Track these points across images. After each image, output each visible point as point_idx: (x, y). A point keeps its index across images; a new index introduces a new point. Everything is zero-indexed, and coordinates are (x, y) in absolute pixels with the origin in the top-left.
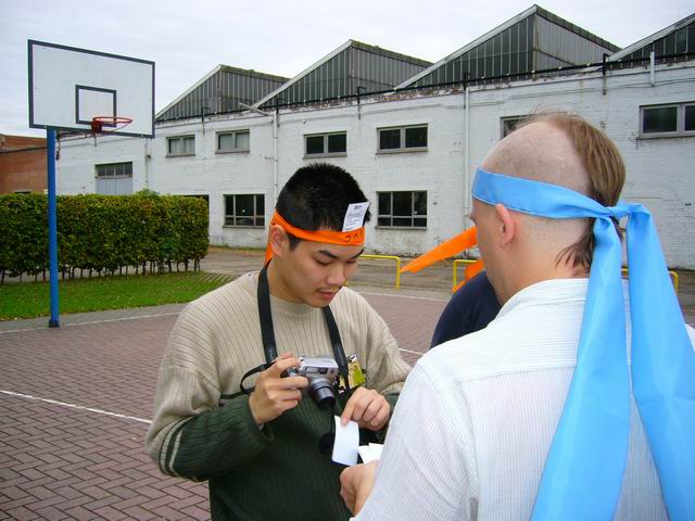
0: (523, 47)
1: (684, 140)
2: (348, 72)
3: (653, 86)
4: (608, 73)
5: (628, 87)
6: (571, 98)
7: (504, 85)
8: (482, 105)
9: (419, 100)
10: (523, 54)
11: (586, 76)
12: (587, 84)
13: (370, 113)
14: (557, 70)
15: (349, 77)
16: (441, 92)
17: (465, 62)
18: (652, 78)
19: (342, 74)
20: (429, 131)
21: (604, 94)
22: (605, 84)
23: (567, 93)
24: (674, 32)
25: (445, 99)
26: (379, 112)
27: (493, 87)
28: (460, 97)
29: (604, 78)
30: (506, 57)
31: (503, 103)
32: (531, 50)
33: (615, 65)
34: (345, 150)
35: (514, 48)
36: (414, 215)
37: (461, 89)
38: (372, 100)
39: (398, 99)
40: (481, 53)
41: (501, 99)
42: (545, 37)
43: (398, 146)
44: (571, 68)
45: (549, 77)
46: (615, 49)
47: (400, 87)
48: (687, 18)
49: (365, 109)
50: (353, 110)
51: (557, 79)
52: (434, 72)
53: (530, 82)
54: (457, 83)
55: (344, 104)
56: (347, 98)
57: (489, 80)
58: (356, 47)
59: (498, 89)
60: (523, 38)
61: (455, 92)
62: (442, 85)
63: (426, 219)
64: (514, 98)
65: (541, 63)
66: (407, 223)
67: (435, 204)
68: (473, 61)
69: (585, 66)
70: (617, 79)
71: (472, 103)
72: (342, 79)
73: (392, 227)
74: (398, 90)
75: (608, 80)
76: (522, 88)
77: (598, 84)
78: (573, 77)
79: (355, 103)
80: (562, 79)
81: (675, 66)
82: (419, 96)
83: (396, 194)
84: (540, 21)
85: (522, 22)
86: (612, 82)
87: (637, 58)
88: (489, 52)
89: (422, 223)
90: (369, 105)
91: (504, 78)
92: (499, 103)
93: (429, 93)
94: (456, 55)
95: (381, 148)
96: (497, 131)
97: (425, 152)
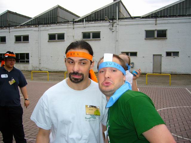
0: (55, 15)
1: (92, 41)
3: (85, 27)
4: (74, 24)
5: (79, 27)
6: (66, 29)
7: (49, 25)
8: (43, 30)
9: (26, 28)
10: (55, 17)
11: (69, 24)
12: (69, 26)
13: (13, 31)
14: (62, 22)
15: (7, 21)
16: (32, 26)
17: (40, 19)
18: (84, 25)
20: (29, 37)
21: (74, 29)
22: (74, 26)
23: (65, 28)
24: (91, 14)
25: (34, 28)
26: (15, 31)
27: (46, 26)
28: (37, 28)
29: (73, 25)
30: (50, 18)
31: (49, 30)
32: (57, 17)
33: (76, 22)
34: (5, 41)
35: (53, 16)
36: (26, 60)
37: (38, 26)
38: (13, 28)
39: (20, 28)
40: (44, 16)
41: (48, 29)
42: (61, 13)
43: (21, 41)
44: (67, 22)
45: (60, 24)
47: (22, 24)
48: (94, 11)
49: (11, 30)
50: (8, 30)
51: (62, 24)
52: (32, 21)
53: (55, 25)
54: (36, 24)
55: (5, 28)
57: (45, 24)
58: (9, 12)
59: (47, 26)
60: (55, 13)
61: (36, 27)
62: (34, 25)
63: (29, 61)
64: (51, 29)
65: (59, 20)
66: (24, 62)
67: (31, 56)
68: (42, 18)
69: (69, 22)
70: (77, 25)
71: (40, 30)
72: (5, 21)
73: (25, 63)
75: (75, 25)
77: (72, 26)
78: (66, 24)
79: (8, 28)
80: (63, 24)
81: (90, 23)
82: (26, 27)
83: (21, 54)
84: (59, 9)
85: (55, 9)
86: (75, 26)
87: (81, 21)
88: (46, 16)
89: (28, 62)
90: (12, 29)
92: (48, 30)
93: (29, 27)
94: (37, 17)
95: (16, 41)
96: (47, 37)
97: (28, 42)
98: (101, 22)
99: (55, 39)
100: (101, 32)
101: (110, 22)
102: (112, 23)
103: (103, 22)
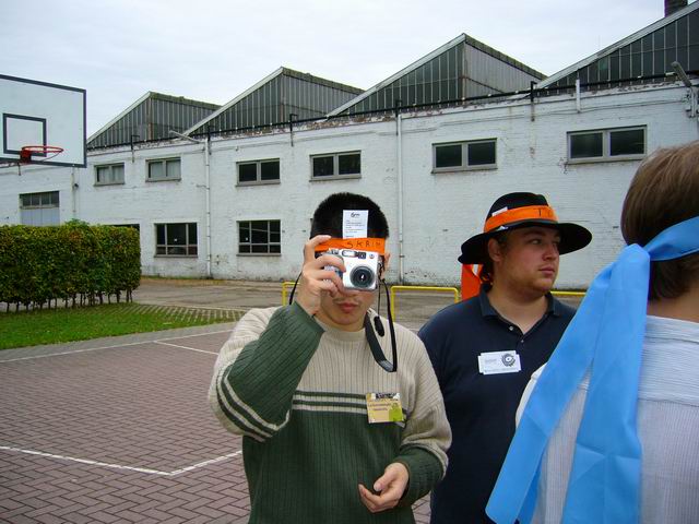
0: (452, 75)
1: (610, 165)
2: (279, 98)
3: (579, 112)
4: (536, 100)
5: (555, 113)
6: (502, 124)
7: (435, 112)
8: (414, 131)
9: (352, 128)
10: (452, 82)
11: (515, 103)
12: (516, 111)
13: (303, 140)
14: (486, 97)
15: (280, 104)
16: (374, 119)
17: (397, 90)
18: (578, 104)
19: (274, 102)
20: (362, 157)
21: (533, 120)
22: (533, 110)
23: (497, 119)
24: (597, 61)
25: (378, 126)
26: (312, 139)
27: (425, 113)
28: (393, 124)
29: (532, 105)
30: (436, 84)
31: (435, 129)
32: (461, 78)
33: (543, 92)
34: (278, 178)
35: (444, 76)
37: (394, 116)
38: (305, 128)
39: (331, 126)
40: (412, 81)
41: (432, 126)
42: (474, 65)
43: (331, 172)
44: (500, 96)
45: (479, 104)
46: (542, 77)
47: (334, 113)
48: (609, 48)
49: (297, 136)
50: (286, 137)
51: (487, 106)
52: (366, 99)
53: (460, 109)
54: (389, 110)
55: (276, 131)
56: (280, 125)
57: (420, 107)
58: (287, 74)
59: (429, 116)
60: (452, 66)
61: (387, 119)
62: (374, 112)
64: (446, 124)
65: (470, 90)
68: (404, 89)
69: (513, 94)
70: (545, 106)
71: (404, 129)
72: (274, 106)
74: (330, 117)
75: (537, 107)
76: (452, 115)
77: (526, 111)
78: (502, 104)
79: (288, 130)
80: (493, 106)
81: (600, 93)
82: (351, 123)
84: (468, 50)
85: (451, 50)
86: (540, 109)
87: (562, 86)
88: (420, 79)
90: (301, 132)
91: (435, 105)
92: (431, 130)
93: (361, 120)
94: (387, 83)
95: (315, 175)
96: (429, 157)
97: (360, 178)
98: (650, 87)
99: (458, 162)
100: (649, 128)
101: (688, 85)
102: (695, 89)
103: (660, 86)
